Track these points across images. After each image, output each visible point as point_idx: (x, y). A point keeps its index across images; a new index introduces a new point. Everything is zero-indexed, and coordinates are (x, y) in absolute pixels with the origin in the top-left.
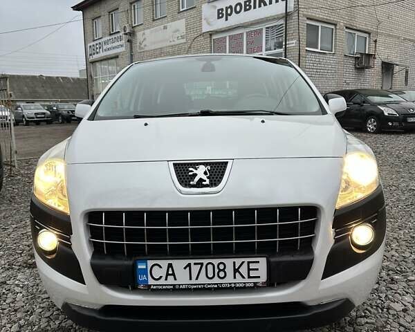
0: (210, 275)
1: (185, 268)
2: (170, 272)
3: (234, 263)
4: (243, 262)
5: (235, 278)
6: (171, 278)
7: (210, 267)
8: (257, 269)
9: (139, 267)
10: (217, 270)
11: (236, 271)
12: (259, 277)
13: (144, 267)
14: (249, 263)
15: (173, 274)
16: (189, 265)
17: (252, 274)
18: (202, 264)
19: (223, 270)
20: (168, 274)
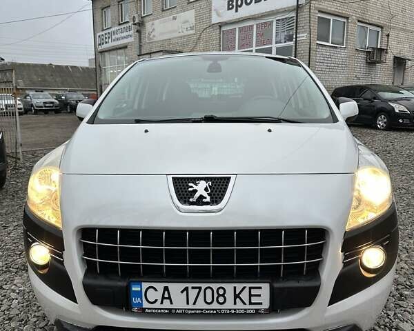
0: (209, 300)
1: (182, 292)
2: (166, 296)
3: (235, 288)
4: (244, 288)
5: (235, 303)
6: (166, 302)
7: (209, 292)
8: (260, 295)
9: (133, 289)
10: (216, 295)
11: (237, 296)
12: (261, 304)
13: (139, 289)
14: (250, 288)
15: (169, 298)
16: (186, 289)
17: (254, 300)
18: (200, 288)
19: (223, 295)
20: (163, 298)
